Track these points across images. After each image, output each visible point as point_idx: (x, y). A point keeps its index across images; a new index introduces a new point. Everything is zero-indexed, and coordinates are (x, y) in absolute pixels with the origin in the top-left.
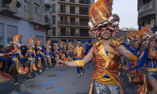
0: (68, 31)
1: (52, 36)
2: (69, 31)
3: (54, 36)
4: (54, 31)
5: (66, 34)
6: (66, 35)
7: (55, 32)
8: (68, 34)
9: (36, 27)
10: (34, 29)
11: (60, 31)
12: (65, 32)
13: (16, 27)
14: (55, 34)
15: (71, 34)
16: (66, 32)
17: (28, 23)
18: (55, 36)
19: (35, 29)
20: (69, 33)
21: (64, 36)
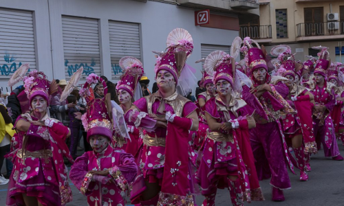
0: (332, 16)
1: (274, 39)
2: (337, 16)
3: (282, 37)
4: (281, 22)
5: (326, 26)
6: (325, 31)
7: (286, 26)
8: (333, 26)
9: (200, 18)
10: (196, 24)
11: (302, 21)
12: (321, 21)
13: (138, 24)
14: (286, 32)
15: (342, 26)
16: (325, 20)
17: (175, 7)
18: (287, 37)
19: (201, 25)
20: (337, 25)
21: (317, 35)
